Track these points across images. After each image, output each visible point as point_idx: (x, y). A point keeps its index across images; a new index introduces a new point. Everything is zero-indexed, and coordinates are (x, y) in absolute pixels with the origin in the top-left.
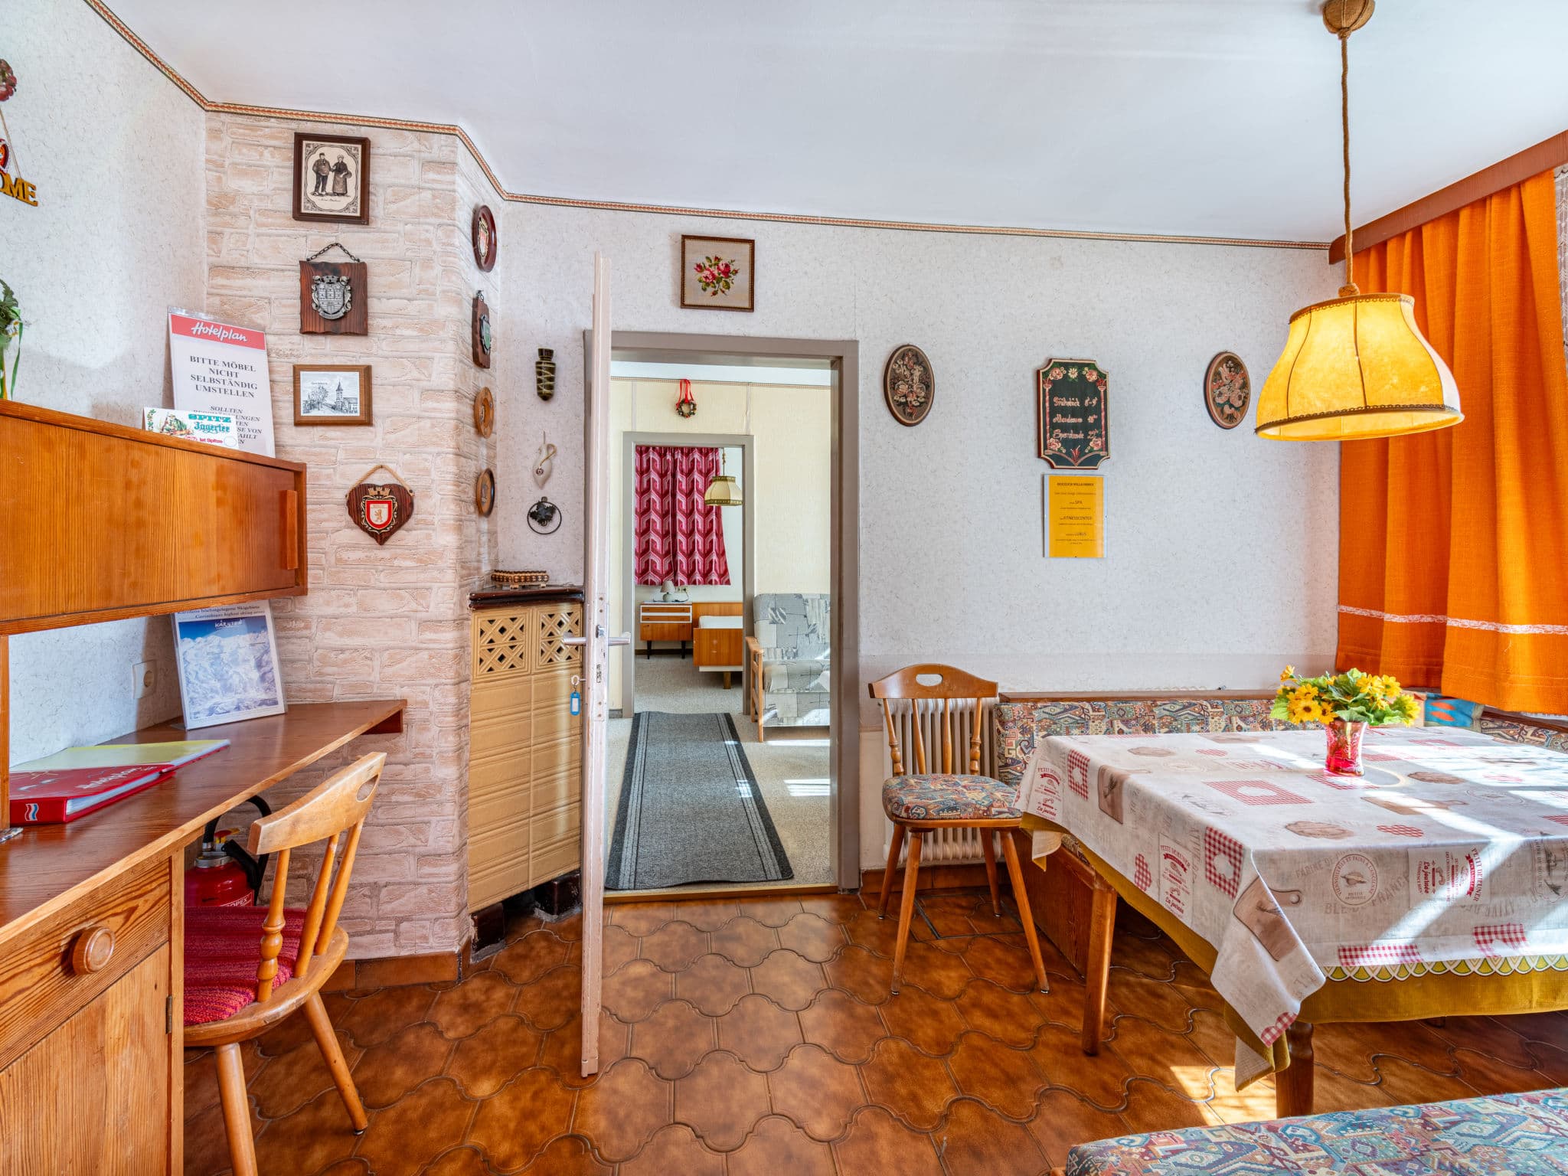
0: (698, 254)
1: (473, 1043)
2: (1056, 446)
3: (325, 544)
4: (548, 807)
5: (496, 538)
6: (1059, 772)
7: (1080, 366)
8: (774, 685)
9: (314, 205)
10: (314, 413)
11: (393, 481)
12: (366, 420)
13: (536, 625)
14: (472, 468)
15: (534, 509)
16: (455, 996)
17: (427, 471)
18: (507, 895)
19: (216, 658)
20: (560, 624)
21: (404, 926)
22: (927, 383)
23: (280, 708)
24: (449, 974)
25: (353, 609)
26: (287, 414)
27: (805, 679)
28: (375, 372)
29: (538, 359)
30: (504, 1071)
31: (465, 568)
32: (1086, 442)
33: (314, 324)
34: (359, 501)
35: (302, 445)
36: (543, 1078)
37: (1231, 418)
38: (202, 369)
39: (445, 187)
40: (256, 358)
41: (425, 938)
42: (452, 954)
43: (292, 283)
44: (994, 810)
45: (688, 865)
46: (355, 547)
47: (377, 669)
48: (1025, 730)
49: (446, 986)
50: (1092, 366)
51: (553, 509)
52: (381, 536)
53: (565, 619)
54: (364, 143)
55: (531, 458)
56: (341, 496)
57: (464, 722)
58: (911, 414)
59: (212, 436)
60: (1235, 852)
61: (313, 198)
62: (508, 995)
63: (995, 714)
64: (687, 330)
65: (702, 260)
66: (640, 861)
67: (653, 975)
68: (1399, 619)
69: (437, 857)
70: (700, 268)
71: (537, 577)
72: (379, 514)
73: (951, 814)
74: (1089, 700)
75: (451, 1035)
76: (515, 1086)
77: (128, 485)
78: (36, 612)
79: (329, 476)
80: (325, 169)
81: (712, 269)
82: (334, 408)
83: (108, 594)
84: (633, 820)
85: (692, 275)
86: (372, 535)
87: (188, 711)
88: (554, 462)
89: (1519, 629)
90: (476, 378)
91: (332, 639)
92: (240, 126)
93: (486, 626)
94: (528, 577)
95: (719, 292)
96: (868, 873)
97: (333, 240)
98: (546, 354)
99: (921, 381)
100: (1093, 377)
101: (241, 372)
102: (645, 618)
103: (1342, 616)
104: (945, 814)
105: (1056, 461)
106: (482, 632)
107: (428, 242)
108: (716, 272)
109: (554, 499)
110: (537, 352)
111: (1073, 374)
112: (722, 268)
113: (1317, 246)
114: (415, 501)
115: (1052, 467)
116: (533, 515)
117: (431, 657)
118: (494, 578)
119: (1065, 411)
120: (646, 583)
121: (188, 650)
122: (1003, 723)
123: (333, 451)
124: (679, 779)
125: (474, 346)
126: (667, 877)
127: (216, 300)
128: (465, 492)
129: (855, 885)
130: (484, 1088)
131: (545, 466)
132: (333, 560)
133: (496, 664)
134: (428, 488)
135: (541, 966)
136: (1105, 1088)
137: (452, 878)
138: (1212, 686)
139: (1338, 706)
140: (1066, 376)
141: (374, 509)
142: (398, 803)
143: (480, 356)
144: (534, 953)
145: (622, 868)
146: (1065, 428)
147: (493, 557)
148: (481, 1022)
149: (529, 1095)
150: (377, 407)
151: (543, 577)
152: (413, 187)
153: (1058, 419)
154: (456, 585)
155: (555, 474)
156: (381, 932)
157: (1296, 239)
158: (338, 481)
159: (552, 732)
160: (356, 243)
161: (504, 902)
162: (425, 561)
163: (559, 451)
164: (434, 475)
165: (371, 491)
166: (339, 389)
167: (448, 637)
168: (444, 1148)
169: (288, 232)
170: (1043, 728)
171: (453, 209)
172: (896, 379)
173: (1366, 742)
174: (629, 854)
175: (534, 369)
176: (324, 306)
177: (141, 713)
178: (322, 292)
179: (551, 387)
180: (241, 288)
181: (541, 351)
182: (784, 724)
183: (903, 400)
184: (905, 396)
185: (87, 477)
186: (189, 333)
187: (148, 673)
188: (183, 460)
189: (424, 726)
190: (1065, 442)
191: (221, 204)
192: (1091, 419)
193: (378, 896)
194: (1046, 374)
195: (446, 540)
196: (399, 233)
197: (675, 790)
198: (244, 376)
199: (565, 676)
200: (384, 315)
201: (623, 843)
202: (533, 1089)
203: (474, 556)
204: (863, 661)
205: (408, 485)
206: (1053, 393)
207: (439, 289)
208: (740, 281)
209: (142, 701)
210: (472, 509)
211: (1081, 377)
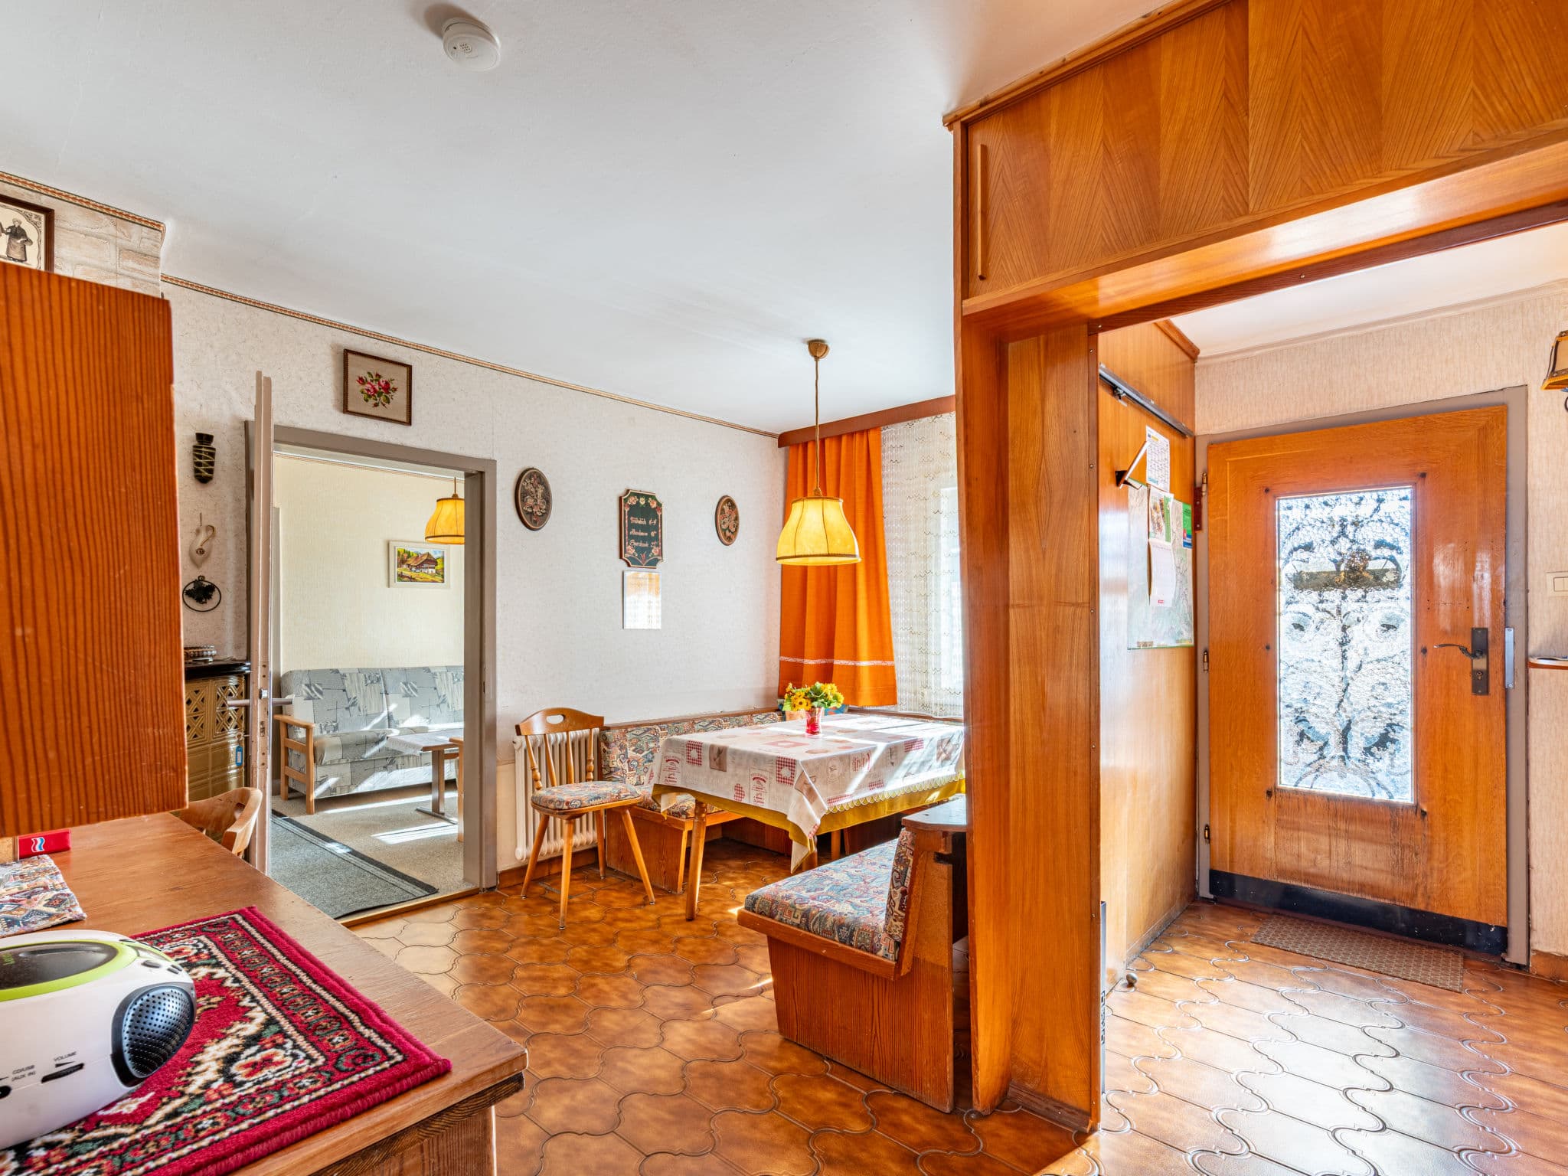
0: (359, 369)
2: (631, 551)
6: (679, 756)
7: (647, 497)
8: (327, 758)
13: (214, 697)
15: (192, 588)
22: (547, 498)
27: (360, 748)
29: (196, 443)
32: (649, 549)
37: (729, 539)
39: (147, 278)
44: (622, 795)
48: (622, 747)
50: (653, 497)
51: (212, 588)
53: (233, 690)
54: (49, 213)
55: (186, 537)
58: (535, 522)
60: (791, 764)
63: (603, 740)
64: (350, 433)
65: (364, 374)
68: (812, 662)
70: (362, 381)
73: (596, 801)
74: (657, 724)
81: (374, 383)
85: (354, 386)
88: (214, 543)
89: (864, 663)
95: (380, 405)
96: (503, 873)
98: (205, 439)
99: (543, 497)
100: (654, 505)
103: (781, 663)
104: (593, 802)
105: (631, 562)
108: (377, 387)
109: (211, 577)
110: (195, 436)
111: (642, 501)
112: (383, 384)
113: (772, 435)
115: (629, 565)
116: (189, 594)
119: (638, 527)
122: (607, 744)
129: (493, 884)
131: (206, 547)
136: (704, 930)
138: (718, 711)
139: (813, 700)
140: (638, 503)
146: (637, 538)
152: (109, 270)
153: (633, 532)
155: (214, 554)
157: (764, 430)
163: (218, 533)
170: (632, 745)
172: (526, 493)
173: (822, 721)
175: (192, 452)
179: (210, 471)
181: (199, 436)
182: (338, 794)
183: (530, 510)
184: (532, 507)
190: (637, 549)
192: (653, 534)
194: (626, 500)
204: (500, 711)
206: (631, 514)
208: (399, 397)
211: (647, 504)
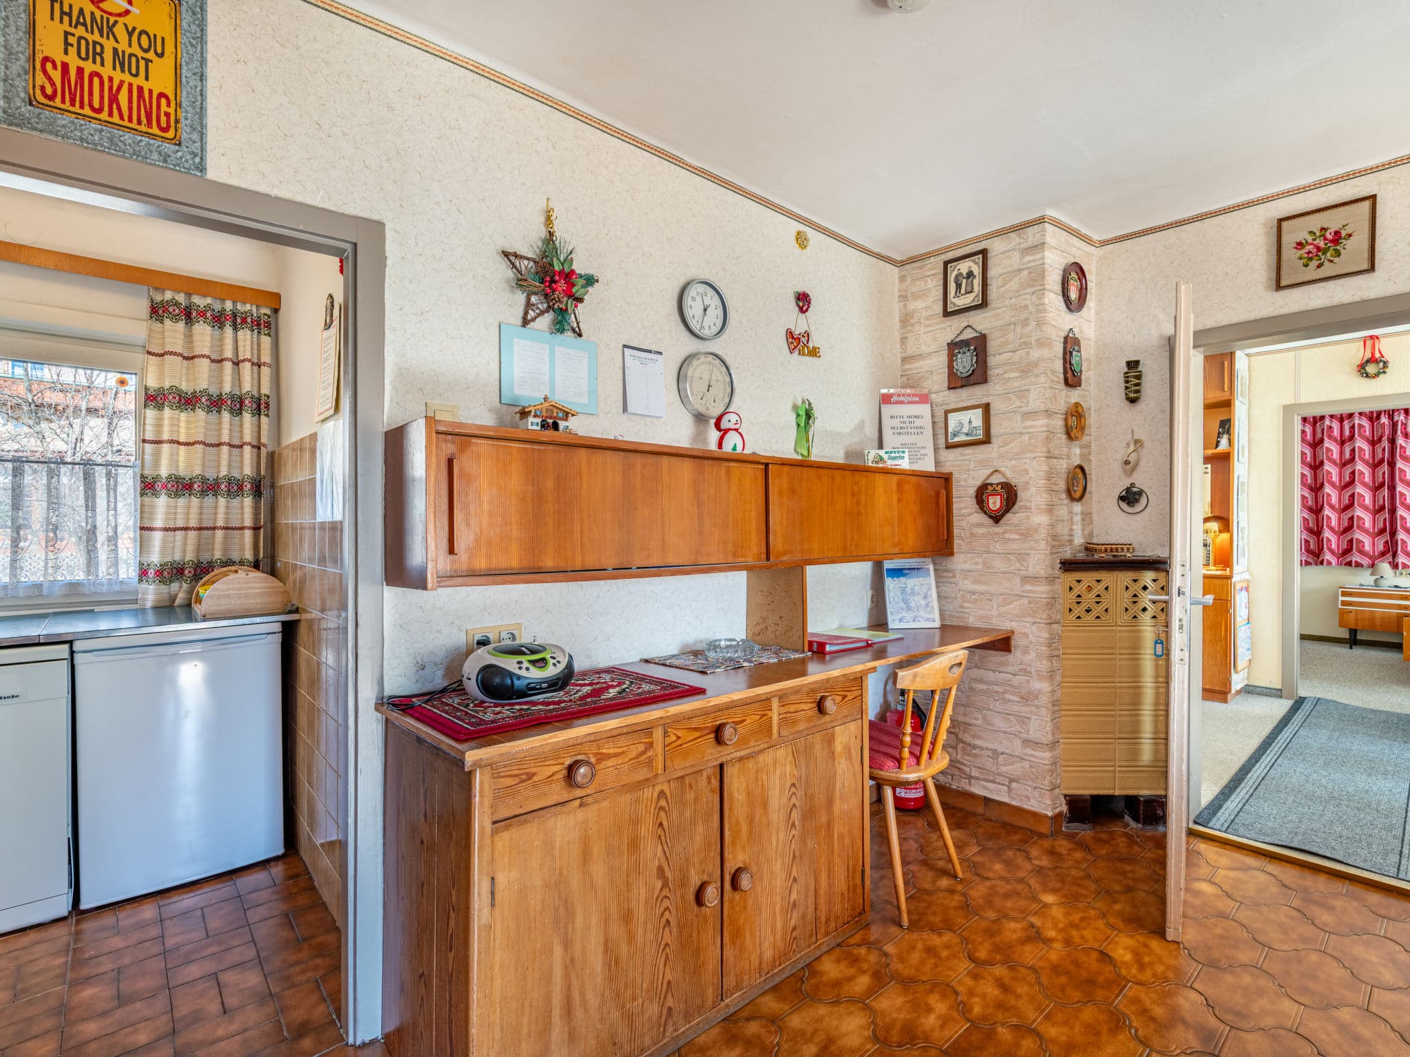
1: (1050, 873)
3: (963, 524)
4: (1134, 736)
5: (1091, 517)
9: (955, 305)
10: (956, 439)
11: (1003, 480)
12: (987, 440)
13: (1121, 587)
14: (1063, 466)
15: (1124, 493)
16: (1046, 843)
17: (1026, 472)
18: (1095, 792)
19: (903, 590)
20: (1145, 588)
21: (1014, 785)
23: (937, 624)
24: (1045, 828)
25: (980, 566)
26: (942, 442)
28: (992, 407)
29: (1126, 370)
30: (1066, 896)
31: (1055, 540)
33: (957, 382)
34: (982, 494)
35: (951, 461)
36: (1093, 912)
38: (896, 423)
39: (1035, 264)
40: (924, 410)
41: (1028, 798)
42: (1046, 816)
43: (943, 358)
45: (1296, 833)
46: (980, 525)
47: (995, 607)
49: (1041, 836)
51: (1141, 492)
52: (996, 518)
53: (1149, 584)
54: (983, 253)
55: (1119, 450)
56: (972, 491)
57: (1056, 653)
59: (896, 462)
61: (954, 300)
62: (1084, 859)
64: (1285, 311)
65: (1303, 236)
66: (1241, 814)
67: (1217, 896)
69: (1036, 744)
70: (1301, 245)
71: (1122, 549)
72: (994, 503)
75: (1036, 862)
76: (1071, 907)
77: (853, 495)
78: (816, 557)
79: (965, 480)
80: (960, 278)
81: (1316, 242)
82: (967, 434)
83: (845, 549)
84: (1251, 783)
85: (1290, 254)
86: (991, 517)
87: (890, 618)
88: (1142, 453)
90: (1067, 397)
91: (967, 585)
92: (914, 269)
93: (1074, 584)
94: (1113, 548)
95: (1326, 263)
97: (965, 324)
98: (1133, 365)
101: (916, 420)
102: (1344, 603)
106: (1071, 589)
107: (1026, 307)
108: (1322, 244)
109: (1139, 484)
110: (1125, 364)
112: (1330, 237)
114: (1019, 493)
116: (1122, 498)
117: (1030, 603)
118: (1087, 549)
120: (1349, 564)
121: (890, 584)
123: (967, 463)
124: (1326, 764)
125: (1065, 373)
126: (1265, 834)
127: (905, 379)
128: (1056, 484)
130: (1049, 898)
131: (1132, 458)
132: (968, 533)
133: (1083, 614)
134: (1027, 483)
135: (1116, 852)
137: (1046, 762)
141: (991, 500)
142: (1009, 700)
143: (1072, 379)
144: (1114, 842)
145: (1219, 814)
147: (1086, 532)
148: (1059, 865)
149: (1079, 916)
150: (995, 430)
151: (1128, 549)
152: (1015, 271)
154: (1047, 552)
155: (1143, 463)
156: (999, 784)
158: (971, 482)
159: (1136, 674)
160: (981, 322)
161: (1093, 797)
162: (1027, 534)
163: (1146, 444)
164: (1032, 474)
165: (990, 488)
166: (970, 422)
167: (1042, 590)
168: (1013, 914)
169: (941, 326)
171: (1043, 277)
174: (1232, 806)
175: (1122, 379)
176: (961, 369)
177: (870, 618)
178: (959, 360)
179: (1138, 391)
180: (917, 369)
181: (1129, 364)
185: (835, 491)
186: (890, 403)
187: (873, 596)
188: (879, 479)
189: (1025, 651)
191: (906, 320)
193: (997, 759)
195: (1040, 519)
196: (1006, 306)
197: (1315, 772)
198: (918, 422)
199: (1148, 631)
200: (998, 366)
201: (1229, 797)
202: (1083, 915)
203: (1066, 531)
205: (1013, 482)
207: (1033, 339)
208: (1356, 246)
209: (871, 610)
210: (1064, 496)
